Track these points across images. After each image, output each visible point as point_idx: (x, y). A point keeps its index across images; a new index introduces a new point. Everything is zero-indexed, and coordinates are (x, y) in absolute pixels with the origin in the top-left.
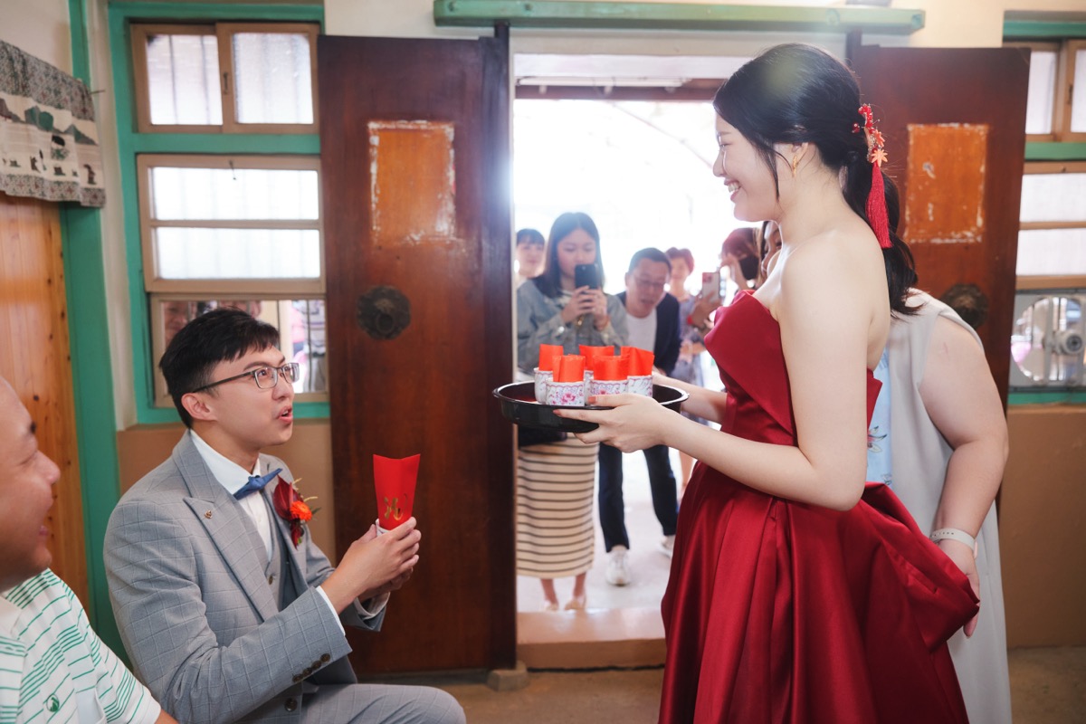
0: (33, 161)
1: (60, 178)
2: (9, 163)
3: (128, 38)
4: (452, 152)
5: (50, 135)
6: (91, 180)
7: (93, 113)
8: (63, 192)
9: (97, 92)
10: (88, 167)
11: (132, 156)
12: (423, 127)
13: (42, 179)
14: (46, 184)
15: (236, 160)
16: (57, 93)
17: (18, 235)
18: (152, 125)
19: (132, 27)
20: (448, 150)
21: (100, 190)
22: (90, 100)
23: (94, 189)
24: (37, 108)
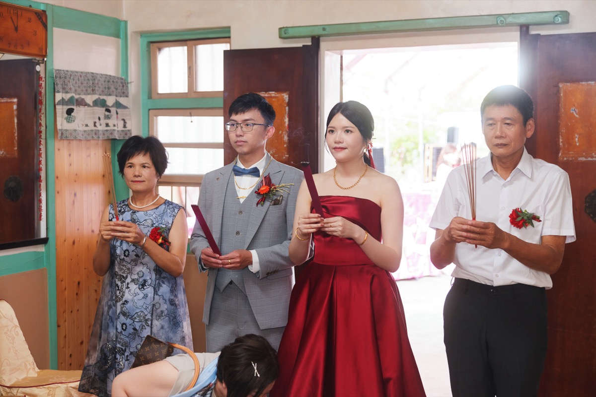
0: (95, 123)
1: (108, 128)
2: (84, 125)
3: (149, 52)
4: (287, 108)
5: (104, 109)
6: (125, 126)
7: (128, 93)
8: (108, 135)
9: (131, 82)
10: (124, 120)
11: (147, 111)
12: (273, 95)
13: (98, 130)
14: (101, 132)
15: (193, 111)
16: (109, 88)
17: (90, 155)
18: (158, 94)
19: (151, 45)
20: (285, 107)
21: (129, 130)
22: (127, 87)
23: (126, 130)
24: (99, 98)
